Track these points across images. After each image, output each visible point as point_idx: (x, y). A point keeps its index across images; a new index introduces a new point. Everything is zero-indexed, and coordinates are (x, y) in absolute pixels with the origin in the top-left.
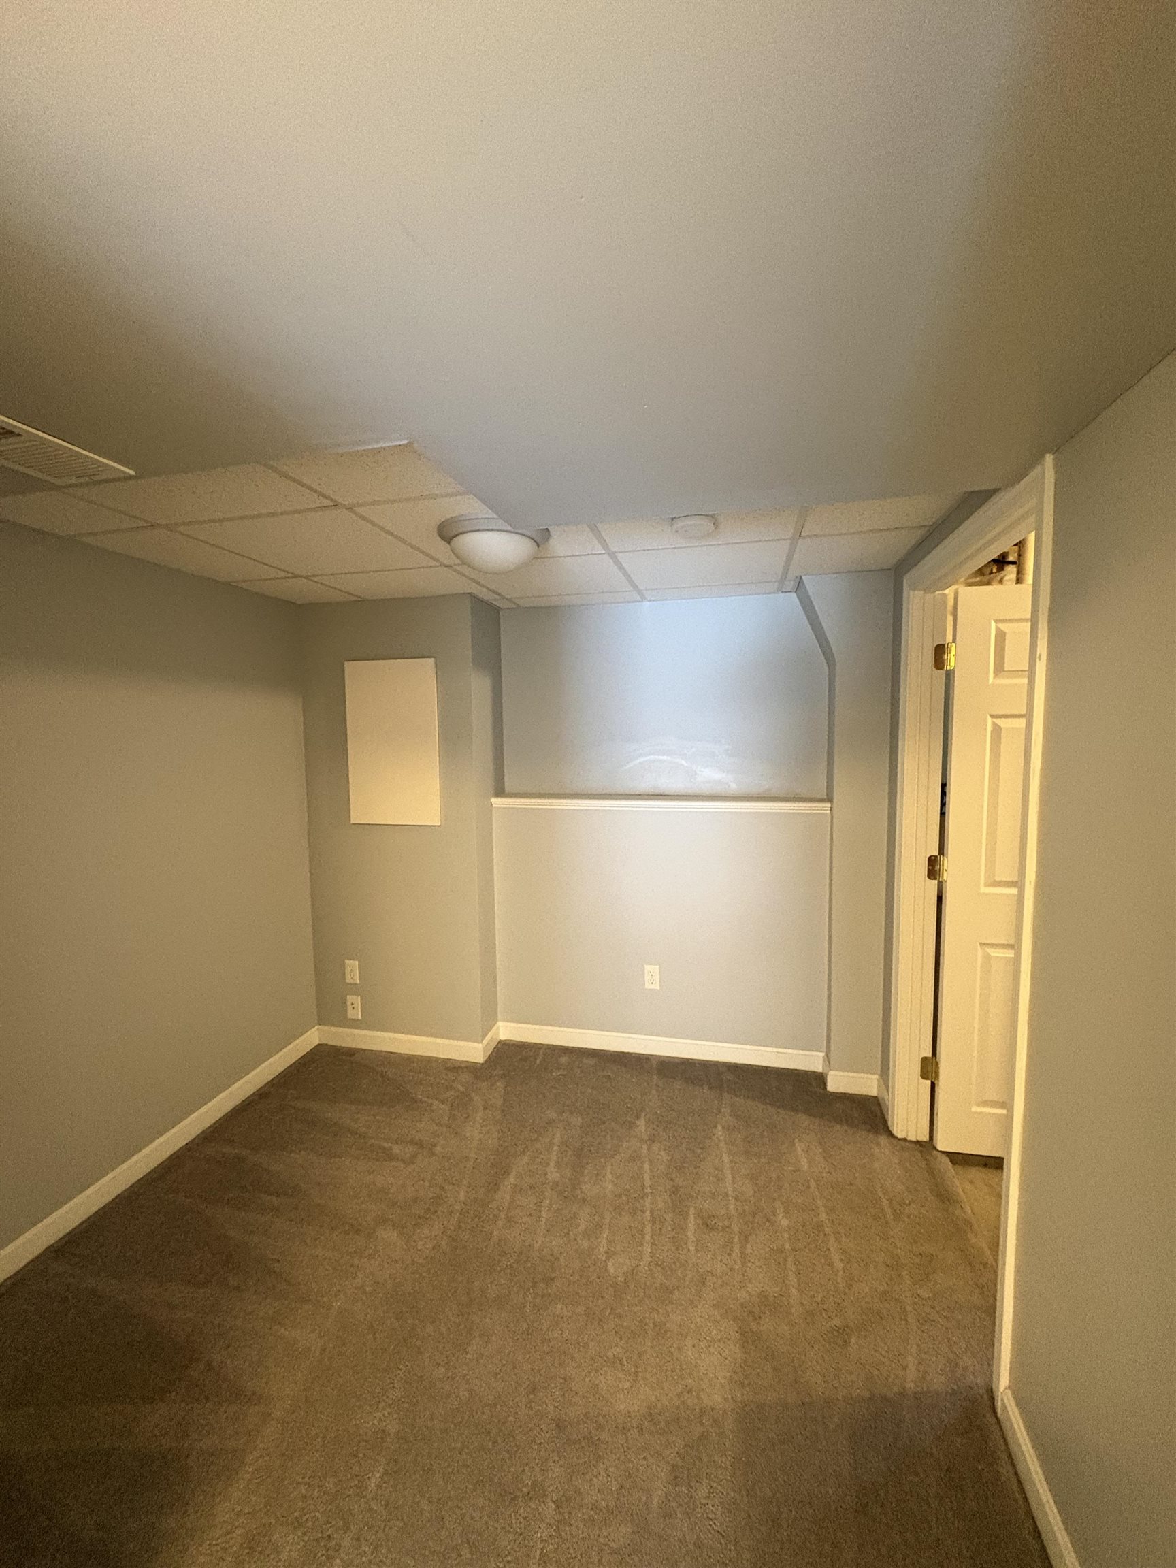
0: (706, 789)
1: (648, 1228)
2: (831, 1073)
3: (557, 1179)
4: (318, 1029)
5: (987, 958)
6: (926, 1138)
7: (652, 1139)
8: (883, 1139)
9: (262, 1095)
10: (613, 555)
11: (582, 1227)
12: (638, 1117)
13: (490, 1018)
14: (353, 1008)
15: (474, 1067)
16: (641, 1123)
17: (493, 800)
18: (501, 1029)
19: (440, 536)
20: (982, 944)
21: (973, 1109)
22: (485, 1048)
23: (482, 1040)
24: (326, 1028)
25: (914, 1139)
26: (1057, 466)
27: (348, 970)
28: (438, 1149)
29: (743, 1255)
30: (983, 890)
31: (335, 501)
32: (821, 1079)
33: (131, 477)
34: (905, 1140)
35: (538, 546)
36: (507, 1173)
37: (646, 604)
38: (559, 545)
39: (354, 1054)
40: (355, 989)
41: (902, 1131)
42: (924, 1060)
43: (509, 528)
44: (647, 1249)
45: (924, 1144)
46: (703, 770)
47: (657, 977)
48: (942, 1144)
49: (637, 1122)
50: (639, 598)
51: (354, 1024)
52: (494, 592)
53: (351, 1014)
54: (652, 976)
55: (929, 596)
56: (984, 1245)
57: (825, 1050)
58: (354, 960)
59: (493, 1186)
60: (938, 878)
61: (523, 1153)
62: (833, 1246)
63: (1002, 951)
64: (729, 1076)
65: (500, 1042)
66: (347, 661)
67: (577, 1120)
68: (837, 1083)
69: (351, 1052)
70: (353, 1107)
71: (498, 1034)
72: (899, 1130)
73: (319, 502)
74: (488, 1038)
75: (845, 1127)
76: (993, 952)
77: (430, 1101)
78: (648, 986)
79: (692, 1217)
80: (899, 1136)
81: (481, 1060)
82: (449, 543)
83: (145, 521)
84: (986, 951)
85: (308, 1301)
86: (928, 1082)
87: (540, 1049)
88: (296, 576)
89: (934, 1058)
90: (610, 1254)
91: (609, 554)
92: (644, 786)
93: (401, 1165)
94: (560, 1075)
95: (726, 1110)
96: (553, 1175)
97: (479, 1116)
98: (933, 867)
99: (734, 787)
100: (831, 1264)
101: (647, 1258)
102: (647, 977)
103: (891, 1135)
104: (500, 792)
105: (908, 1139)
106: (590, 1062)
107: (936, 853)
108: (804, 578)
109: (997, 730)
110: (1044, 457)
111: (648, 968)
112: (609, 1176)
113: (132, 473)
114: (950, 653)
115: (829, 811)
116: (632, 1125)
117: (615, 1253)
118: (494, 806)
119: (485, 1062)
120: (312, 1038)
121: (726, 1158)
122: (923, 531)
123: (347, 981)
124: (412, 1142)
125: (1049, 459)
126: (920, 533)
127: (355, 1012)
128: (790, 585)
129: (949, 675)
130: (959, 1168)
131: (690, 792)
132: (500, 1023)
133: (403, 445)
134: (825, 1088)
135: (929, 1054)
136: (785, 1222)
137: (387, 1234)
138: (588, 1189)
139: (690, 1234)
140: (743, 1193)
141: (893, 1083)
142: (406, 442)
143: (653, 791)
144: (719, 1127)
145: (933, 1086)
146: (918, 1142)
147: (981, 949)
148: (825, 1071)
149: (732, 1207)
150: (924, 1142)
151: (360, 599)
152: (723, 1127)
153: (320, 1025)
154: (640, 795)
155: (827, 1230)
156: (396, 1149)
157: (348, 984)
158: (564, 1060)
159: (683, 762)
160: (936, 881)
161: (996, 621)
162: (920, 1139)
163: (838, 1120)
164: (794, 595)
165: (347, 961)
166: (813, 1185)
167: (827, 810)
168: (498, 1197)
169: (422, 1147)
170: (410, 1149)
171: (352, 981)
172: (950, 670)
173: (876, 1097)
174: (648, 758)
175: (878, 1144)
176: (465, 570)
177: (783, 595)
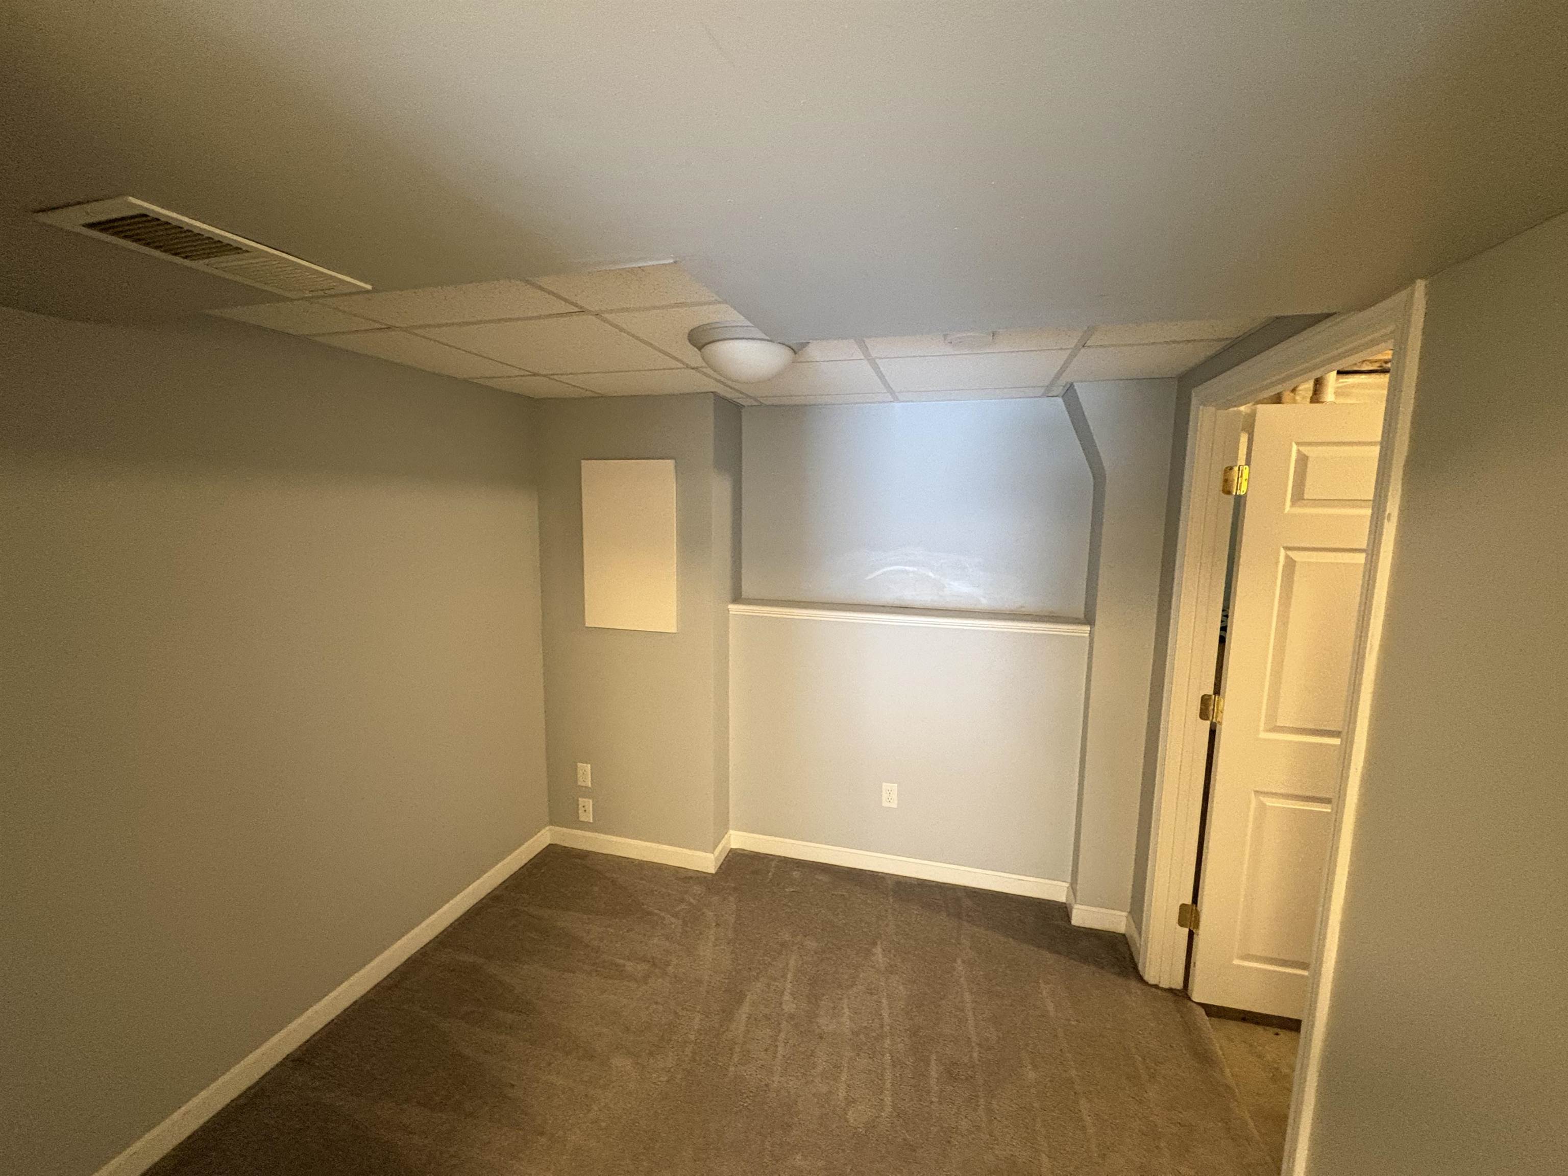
0: (952, 603)
1: (888, 1075)
2: (1076, 906)
3: (792, 1011)
4: (550, 830)
5: (1262, 807)
6: (1178, 984)
7: (891, 969)
8: (1133, 984)
9: (494, 898)
10: (873, 362)
11: (819, 1069)
12: (874, 944)
13: (723, 825)
14: (585, 811)
15: (705, 877)
16: (878, 950)
17: (732, 607)
18: (732, 837)
19: (690, 341)
20: (1257, 792)
21: (1234, 962)
22: (717, 859)
23: (714, 849)
24: (557, 829)
25: (1167, 987)
26: (1430, 294)
27: (580, 772)
28: (671, 969)
29: (989, 1110)
30: (1263, 735)
31: (581, 307)
32: (1064, 910)
33: (368, 291)
34: (1156, 986)
35: (795, 353)
36: (740, 1001)
37: (897, 405)
38: (815, 351)
39: (586, 856)
40: (586, 792)
41: (1155, 977)
42: (1183, 907)
43: (764, 336)
44: (888, 1100)
45: (1178, 993)
46: (951, 583)
47: (894, 796)
48: (1199, 994)
49: (874, 950)
50: (890, 398)
51: (584, 826)
52: (737, 391)
53: (583, 818)
54: (890, 795)
55: (1221, 413)
56: (1247, 1115)
57: (1069, 880)
58: (587, 763)
59: (728, 1015)
60: (1211, 718)
61: (757, 978)
62: (1084, 1104)
63: (1282, 800)
64: (968, 903)
65: (731, 850)
66: (584, 459)
67: (811, 944)
68: (1081, 916)
69: (584, 855)
70: (585, 916)
71: (728, 842)
72: (1151, 976)
73: (563, 307)
74: (720, 847)
75: (1093, 968)
76: (1270, 802)
77: (663, 914)
78: (885, 804)
79: (933, 1063)
80: (1152, 981)
81: (712, 870)
82: (700, 349)
83: (381, 323)
84: (1260, 799)
85: (542, 1134)
86: (1186, 930)
87: (772, 860)
88: (535, 375)
89: (1194, 906)
90: (850, 1102)
91: (868, 360)
92: (889, 596)
93: (633, 985)
94: (793, 891)
95: (966, 942)
96: (789, 1006)
97: (711, 934)
98: (1206, 708)
99: (984, 603)
100: (1084, 1128)
101: (888, 1109)
102: (885, 796)
103: (1141, 979)
104: (737, 598)
105: (1161, 985)
106: (824, 878)
107: (1210, 691)
108: (1075, 384)
109: (1291, 564)
110: (1415, 282)
111: (886, 786)
112: (846, 1010)
113: (369, 287)
114: (1241, 476)
115: (1087, 635)
116: (869, 953)
117: (854, 1101)
118: (730, 612)
119: (716, 873)
120: (545, 837)
121: (967, 997)
122: (1223, 343)
123: (579, 783)
124: (644, 959)
125: (1420, 286)
126: (1219, 347)
127: (587, 817)
128: (1059, 390)
129: (1240, 503)
130: (1215, 1020)
131: (936, 605)
132: (731, 832)
133: (669, 264)
134: (1070, 922)
135: (1188, 900)
136: (1032, 1075)
137: (620, 1062)
138: (825, 1023)
139: (933, 1082)
140: (987, 1039)
141: (1148, 926)
142: (671, 261)
143: (898, 603)
144: (959, 961)
145: (1191, 935)
146: (1171, 990)
147: (1255, 796)
148: (1068, 903)
149: (975, 1055)
150: (1178, 990)
151: (597, 395)
152: (963, 962)
153: (552, 825)
154: (883, 606)
155: (1077, 1087)
156: (629, 966)
157: (579, 786)
158: (796, 874)
159: (931, 574)
160: (1208, 722)
161: (1298, 444)
162: (1173, 987)
163: (1085, 960)
164: (1060, 400)
165: (579, 765)
166: (1061, 1034)
167: (1086, 633)
168: (733, 1026)
169: (654, 965)
170: (642, 967)
171: (583, 784)
172: (1240, 496)
173: (1124, 935)
174: (892, 568)
175: (1129, 992)
176: (709, 371)
177: (1046, 399)
